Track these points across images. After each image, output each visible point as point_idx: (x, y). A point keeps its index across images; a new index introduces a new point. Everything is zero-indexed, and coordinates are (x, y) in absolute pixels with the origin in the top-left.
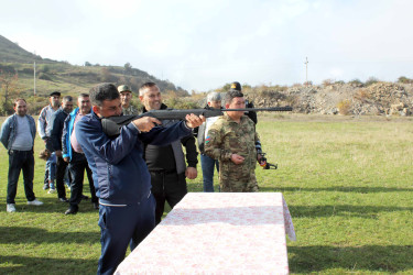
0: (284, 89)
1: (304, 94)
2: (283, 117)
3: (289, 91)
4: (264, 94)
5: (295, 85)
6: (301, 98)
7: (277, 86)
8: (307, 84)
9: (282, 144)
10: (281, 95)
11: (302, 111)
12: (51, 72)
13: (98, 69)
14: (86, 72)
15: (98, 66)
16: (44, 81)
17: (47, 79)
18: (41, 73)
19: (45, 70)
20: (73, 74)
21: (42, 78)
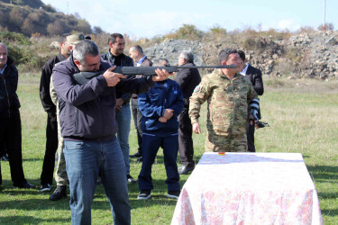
0: (283, 36)
1: (317, 46)
2: (281, 84)
3: (292, 39)
4: (250, 43)
5: (303, 30)
6: (313, 53)
7: (272, 32)
8: (324, 28)
9: (285, 123)
10: (278, 47)
11: (313, 75)
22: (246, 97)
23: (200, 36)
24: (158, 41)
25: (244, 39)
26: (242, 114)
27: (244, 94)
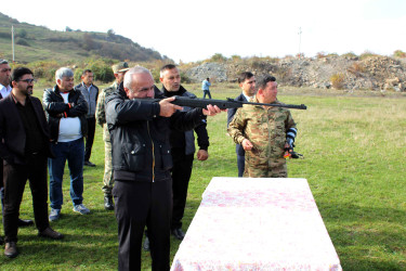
0: (274, 60)
1: (296, 66)
3: (281, 62)
4: (255, 65)
5: (287, 57)
6: (293, 71)
7: (268, 58)
8: (299, 55)
10: (272, 67)
11: (293, 84)
12: (29, 36)
13: (80, 35)
14: (68, 37)
15: (79, 31)
16: (22, 47)
17: (25, 44)
18: (18, 39)
19: (23, 35)
20: (53, 40)
21: (20, 43)
22: (283, 126)
23: (225, 60)
24: (200, 63)
25: (251, 62)
26: (279, 145)
27: (281, 123)
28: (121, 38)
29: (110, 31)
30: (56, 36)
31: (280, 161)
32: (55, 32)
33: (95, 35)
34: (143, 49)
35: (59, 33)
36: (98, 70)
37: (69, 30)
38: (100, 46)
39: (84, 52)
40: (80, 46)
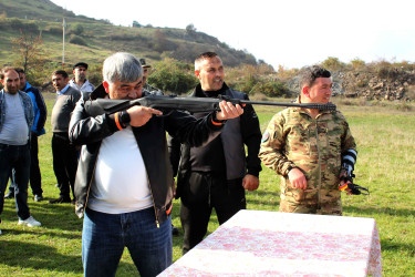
4: (384, 73)
10: (409, 76)
12: (86, 33)
13: (150, 31)
14: (134, 35)
15: (149, 27)
16: (76, 47)
17: (81, 43)
18: (73, 36)
19: (79, 31)
20: (116, 38)
21: (74, 42)
22: (338, 143)
26: (333, 170)
27: (335, 138)
28: (204, 35)
29: (189, 27)
30: (119, 34)
31: (334, 194)
32: (119, 28)
33: (169, 32)
34: (232, 52)
35: (124, 29)
36: (169, 76)
37: (136, 25)
38: (175, 47)
39: (155, 54)
40: (150, 46)
